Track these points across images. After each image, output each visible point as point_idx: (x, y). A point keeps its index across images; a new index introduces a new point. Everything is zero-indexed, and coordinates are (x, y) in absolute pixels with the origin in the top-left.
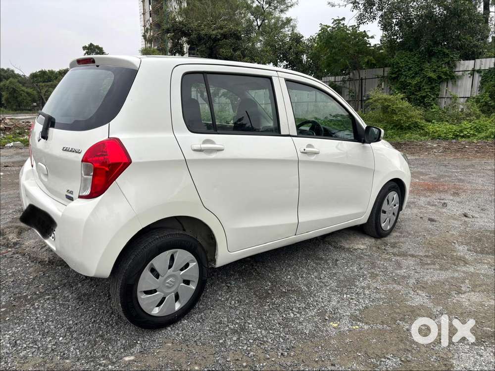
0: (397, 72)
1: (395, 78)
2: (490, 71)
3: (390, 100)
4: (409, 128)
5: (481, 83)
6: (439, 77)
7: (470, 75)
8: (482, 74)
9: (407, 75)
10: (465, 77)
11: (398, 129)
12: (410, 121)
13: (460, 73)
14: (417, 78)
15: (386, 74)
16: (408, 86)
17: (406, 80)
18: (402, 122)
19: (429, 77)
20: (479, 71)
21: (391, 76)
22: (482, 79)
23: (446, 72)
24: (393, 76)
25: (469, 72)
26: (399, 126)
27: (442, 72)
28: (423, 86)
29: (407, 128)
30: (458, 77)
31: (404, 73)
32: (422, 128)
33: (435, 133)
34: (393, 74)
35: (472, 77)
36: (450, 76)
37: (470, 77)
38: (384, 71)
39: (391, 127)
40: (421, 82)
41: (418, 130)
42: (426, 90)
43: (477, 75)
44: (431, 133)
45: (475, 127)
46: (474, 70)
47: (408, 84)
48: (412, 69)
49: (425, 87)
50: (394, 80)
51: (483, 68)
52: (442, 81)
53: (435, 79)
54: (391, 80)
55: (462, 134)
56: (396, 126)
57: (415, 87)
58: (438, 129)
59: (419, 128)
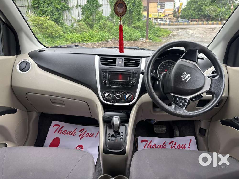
0: (37, 3)
1: (36, 7)
2: (85, 6)
3: (42, 20)
4: (57, 37)
5: (82, 12)
6: (62, 8)
7: (76, 8)
8: (82, 7)
9: (44, 5)
10: (74, 9)
11: (51, 38)
12: (57, 33)
13: (71, 6)
14: (50, 8)
15: (30, 5)
16: (46, 12)
17: (44, 8)
18: (53, 34)
19: (56, 8)
20: (80, 6)
21: (34, 6)
22: (83, 10)
23: (64, 5)
24: (35, 6)
25: (76, 6)
26: (51, 36)
27: (63, 5)
28: (54, 13)
29: (56, 37)
30: (71, 8)
31: (41, 4)
32: (63, 37)
33: (72, 39)
34: (35, 4)
35: (77, 9)
36: (67, 8)
37: (76, 9)
38: (28, 2)
39: (46, 37)
40: (52, 10)
41: (62, 38)
42: (57, 15)
43: (79, 8)
44: (69, 39)
45: (90, 35)
46: (78, 5)
47: (46, 11)
48: (46, 2)
49: (56, 13)
50: (36, 8)
51: (82, 4)
52: (63, 10)
53: (60, 9)
54: (34, 8)
55: (85, 39)
56: (49, 36)
57: (50, 13)
58: (72, 37)
59: (62, 37)
